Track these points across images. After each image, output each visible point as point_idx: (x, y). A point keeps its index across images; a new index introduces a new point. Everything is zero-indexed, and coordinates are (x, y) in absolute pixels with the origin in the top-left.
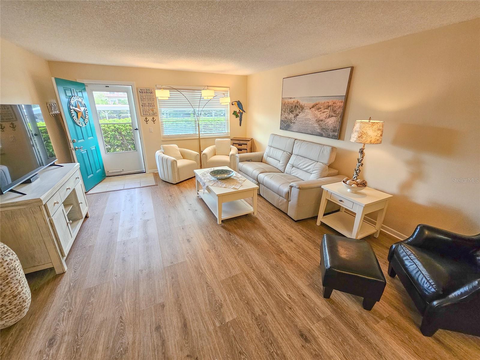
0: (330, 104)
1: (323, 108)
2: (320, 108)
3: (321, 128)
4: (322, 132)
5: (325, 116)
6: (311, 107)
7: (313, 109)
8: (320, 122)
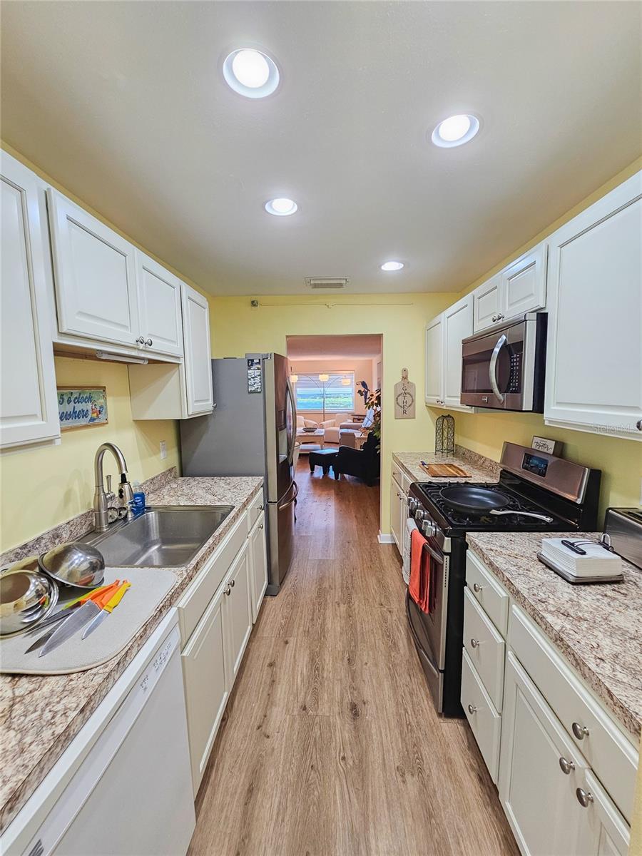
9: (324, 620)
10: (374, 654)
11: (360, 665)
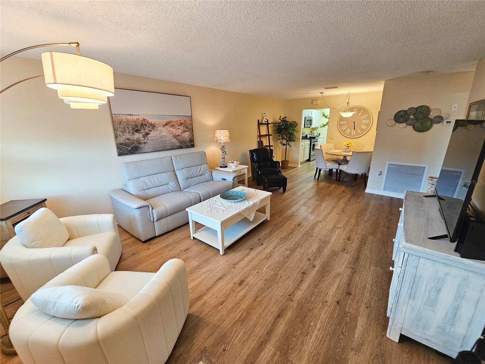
0: (182, 122)
1: (177, 125)
2: (174, 126)
3: (180, 142)
4: (182, 145)
5: (180, 132)
6: (164, 125)
7: (167, 127)
8: (177, 137)
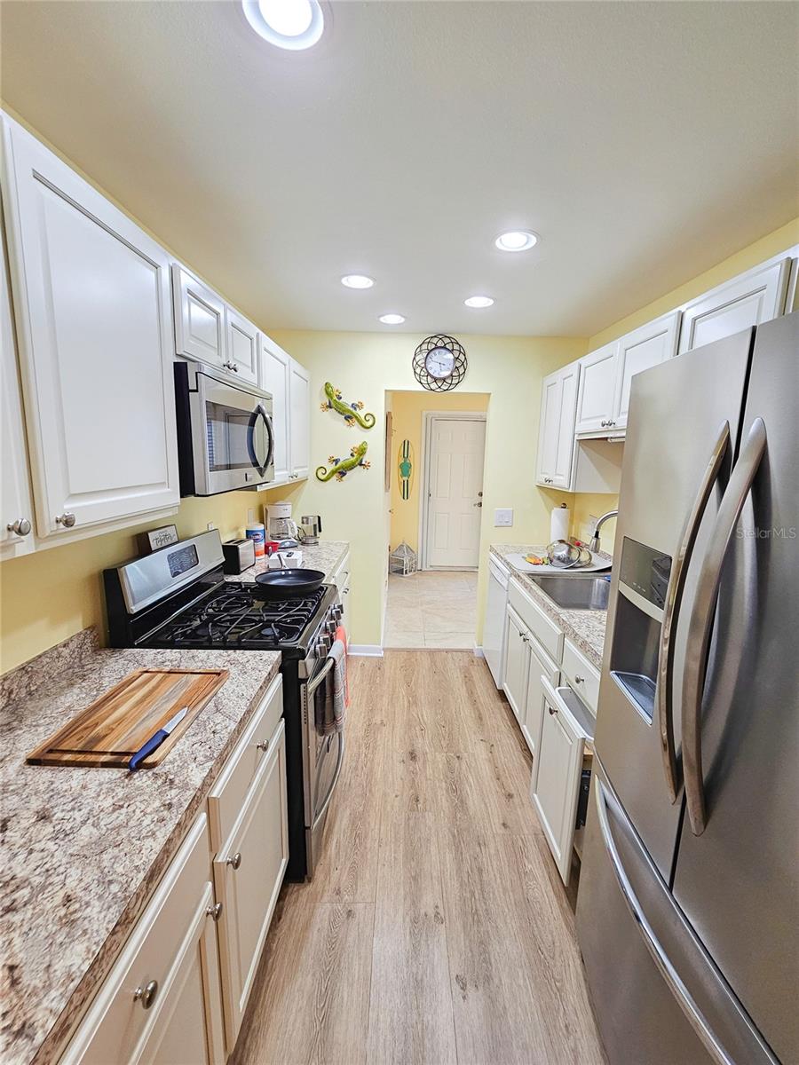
9: (459, 870)
10: (385, 809)
11: (405, 795)
